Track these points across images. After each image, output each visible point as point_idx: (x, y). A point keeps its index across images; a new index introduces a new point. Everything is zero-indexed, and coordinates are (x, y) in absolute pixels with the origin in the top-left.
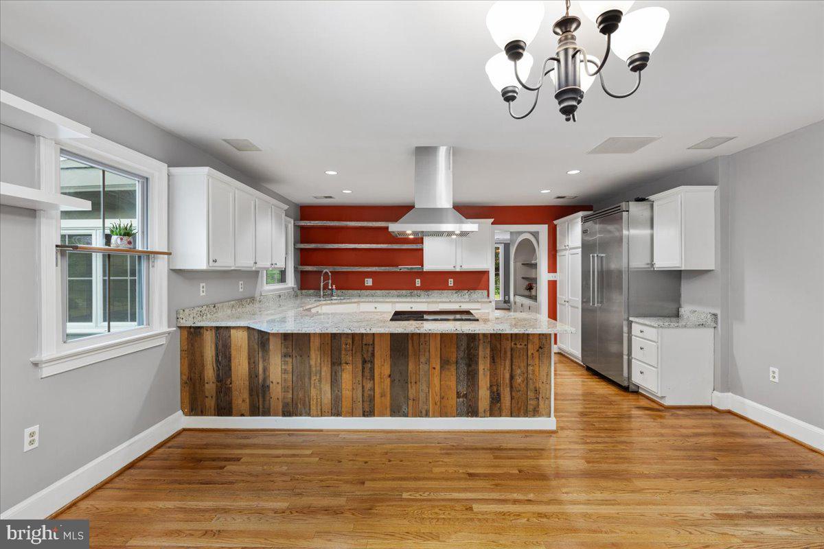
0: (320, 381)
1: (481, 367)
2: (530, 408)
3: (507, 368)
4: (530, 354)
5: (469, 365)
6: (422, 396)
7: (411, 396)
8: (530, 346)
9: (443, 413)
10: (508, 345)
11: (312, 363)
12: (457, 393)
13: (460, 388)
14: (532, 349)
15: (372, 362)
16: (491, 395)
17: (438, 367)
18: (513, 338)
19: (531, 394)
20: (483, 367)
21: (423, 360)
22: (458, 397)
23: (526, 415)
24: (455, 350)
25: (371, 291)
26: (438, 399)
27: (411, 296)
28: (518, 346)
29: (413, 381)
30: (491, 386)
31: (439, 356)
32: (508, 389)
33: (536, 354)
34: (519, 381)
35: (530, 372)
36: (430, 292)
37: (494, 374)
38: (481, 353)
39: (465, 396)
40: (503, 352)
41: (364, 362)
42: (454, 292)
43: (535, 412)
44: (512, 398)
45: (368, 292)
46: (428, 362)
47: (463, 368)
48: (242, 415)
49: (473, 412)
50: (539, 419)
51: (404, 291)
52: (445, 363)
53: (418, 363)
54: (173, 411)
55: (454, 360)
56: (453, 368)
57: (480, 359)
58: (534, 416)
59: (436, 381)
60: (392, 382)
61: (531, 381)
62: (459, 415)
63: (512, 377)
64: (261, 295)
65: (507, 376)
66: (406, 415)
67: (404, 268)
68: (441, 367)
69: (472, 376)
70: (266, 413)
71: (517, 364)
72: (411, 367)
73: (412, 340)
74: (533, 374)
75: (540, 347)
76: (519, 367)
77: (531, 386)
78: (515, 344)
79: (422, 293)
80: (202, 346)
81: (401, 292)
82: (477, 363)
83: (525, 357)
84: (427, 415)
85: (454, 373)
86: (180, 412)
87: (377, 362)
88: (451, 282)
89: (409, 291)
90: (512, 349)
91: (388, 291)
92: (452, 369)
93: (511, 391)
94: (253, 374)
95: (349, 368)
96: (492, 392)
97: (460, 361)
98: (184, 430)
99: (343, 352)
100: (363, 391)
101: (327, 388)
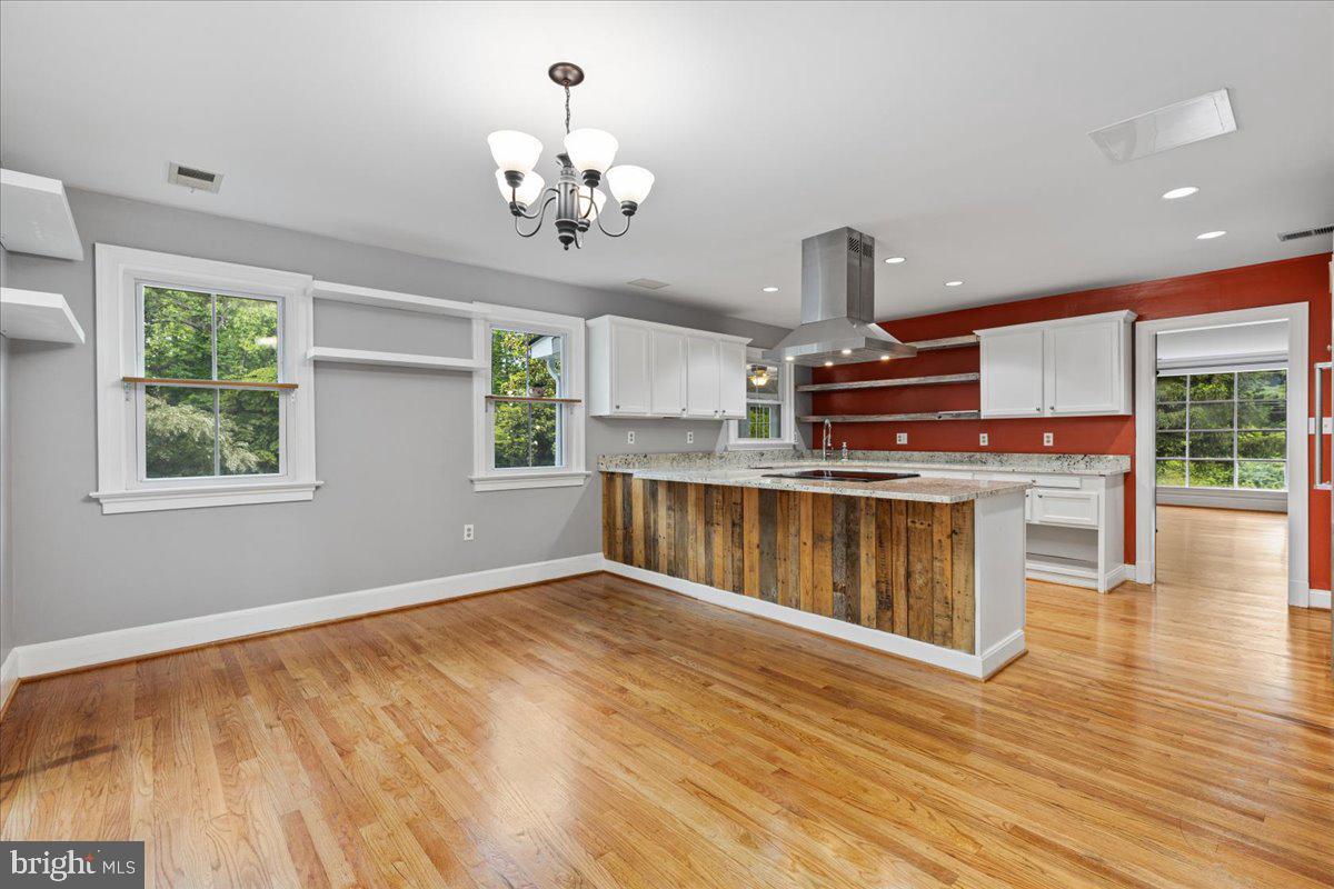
0: (696, 541)
1: (863, 552)
2: (938, 630)
3: (902, 559)
4: (935, 541)
5: (848, 546)
6: (792, 578)
7: (780, 577)
8: (936, 528)
9: (816, 609)
10: (900, 521)
11: (690, 518)
12: (834, 583)
13: (837, 578)
14: (940, 533)
15: (741, 527)
16: (878, 597)
17: (810, 543)
18: (911, 510)
19: (939, 608)
20: (867, 550)
21: (793, 530)
22: (835, 590)
23: (931, 639)
24: (830, 522)
25: (905, 453)
26: (809, 585)
27: (971, 462)
28: (918, 525)
29: (782, 558)
30: (878, 582)
31: (810, 528)
32: (903, 592)
33: (947, 543)
34: (920, 582)
35: (937, 570)
36: (1005, 457)
37: (881, 566)
38: (863, 530)
39: (843, 590)
40: (895, 533)
41: (734, 525)
42: (1054, 456)
43: (946, 639)
44: (909, 608)
45: (900, 454)
46: (798, 534)
47: (841, 549)
48: (640, 567)
49: (853, 616)
50: (953, 651)
51: (958, 454)
52: (818, 538)
53: (786, 536)
54: (595, 551)
55: (830, 536)
56: (828, 546)
57: (862, 539)
58: (944, 644)
59: (806, 561)
60: (761, 553)
61: (938, 586)
62: (835, 615)
63: (908, 575)
64: (726, 450)
65: (902, 571)
66: (774, 601)
67: (946, 415)
68: (814, 543)
69: (852, 562)
70: (656, 569)
71: (916, 553)
72: (780, 537)
73: (781, 502)
74: (942, 574)
75: (953, 532)
76: (920, 560)
77: (938, 594)
78: (913, 522)
79: (989, 457)
80: (614, 494)
81: (952, 455)
82: (858, 545)
83: (929, 545)
84: (797, 606)
85: (829, 554)
86: (601, 554)
87: (746, 527)
88: (1048, 439)
89: (966, 454)
90: (907, 529)
91: (931, 454)
92: (827, 549)
93: (908, 596)
94: (647, 527)
95: (720, 529)
96: (879, 592)
97: (836, 537)
98: (604, 572)
99: (715, 511)
100: (733, 561)
101: (701, 550)
